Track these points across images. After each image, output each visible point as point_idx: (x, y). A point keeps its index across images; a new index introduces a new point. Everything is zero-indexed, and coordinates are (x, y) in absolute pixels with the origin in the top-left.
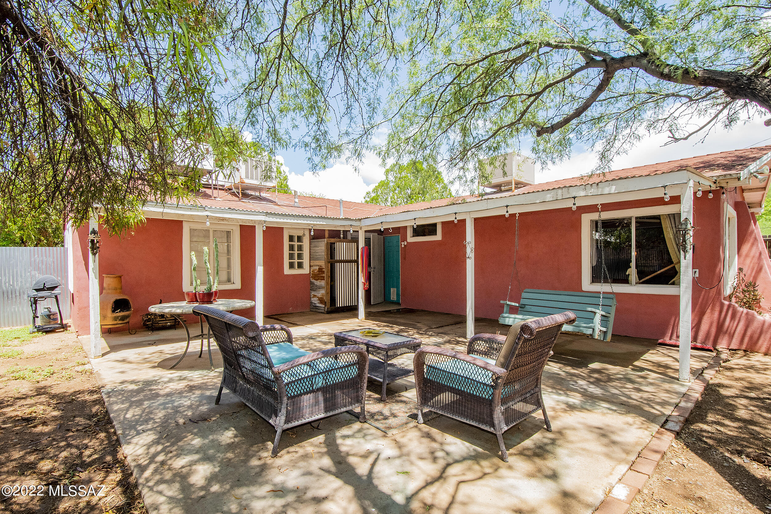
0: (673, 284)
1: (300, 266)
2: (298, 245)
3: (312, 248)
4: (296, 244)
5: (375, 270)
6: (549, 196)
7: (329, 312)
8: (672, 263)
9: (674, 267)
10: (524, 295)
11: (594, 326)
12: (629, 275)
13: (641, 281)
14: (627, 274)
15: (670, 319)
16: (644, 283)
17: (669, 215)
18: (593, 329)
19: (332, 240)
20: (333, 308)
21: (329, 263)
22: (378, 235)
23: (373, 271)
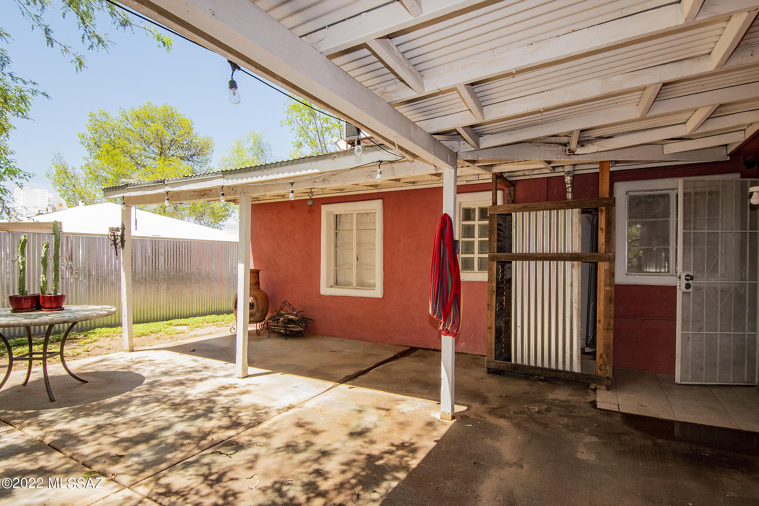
1: (484, 265)
2: (479, 225)
4: (476, 223)
7: (492, 371)
19: (502, 209)
20: (502, 364)
21: (493, 260)
22: (742, 177)
23: (688, 286)
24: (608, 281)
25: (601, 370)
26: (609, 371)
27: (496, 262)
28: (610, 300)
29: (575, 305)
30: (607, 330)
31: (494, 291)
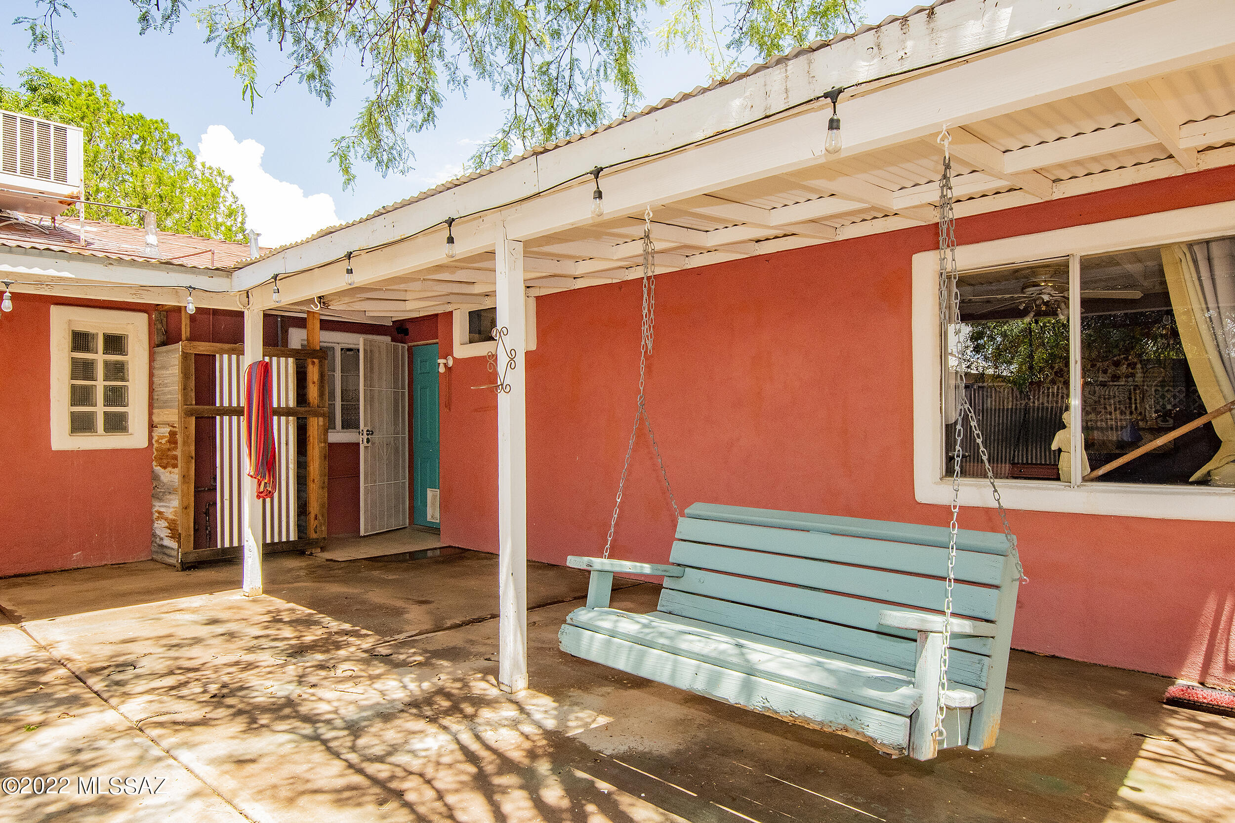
0: (1205, 482)
1: (116, 424)
2: (106, 363)
3: (156, 372)
4: (99, 357)
5: (376, 437)
6: (737, 103)
7: (188, 566)
8: (1202, 410)
9: (1209, 426)
10: (685, 527)
11: (919, 700)
12: (1060, 450)
13: (1101, 471)
14: (1054, 447)
15: (1201, 605)
16: (1107, 478)
17: (1190, 245)
18: (913, 717)
19: (203, 347)
20: (205, 552)
21: (192, 415)
22: (393, 340)
23: (368, 441)
24: (322, 437)
25: (316, 532)
26: (324, 531)
27: (194, 418)
28: (325, 457)
29: (291, 466)
30: (323, 488)
31: (192, 458)
